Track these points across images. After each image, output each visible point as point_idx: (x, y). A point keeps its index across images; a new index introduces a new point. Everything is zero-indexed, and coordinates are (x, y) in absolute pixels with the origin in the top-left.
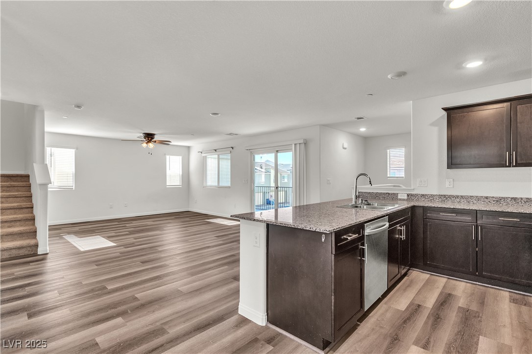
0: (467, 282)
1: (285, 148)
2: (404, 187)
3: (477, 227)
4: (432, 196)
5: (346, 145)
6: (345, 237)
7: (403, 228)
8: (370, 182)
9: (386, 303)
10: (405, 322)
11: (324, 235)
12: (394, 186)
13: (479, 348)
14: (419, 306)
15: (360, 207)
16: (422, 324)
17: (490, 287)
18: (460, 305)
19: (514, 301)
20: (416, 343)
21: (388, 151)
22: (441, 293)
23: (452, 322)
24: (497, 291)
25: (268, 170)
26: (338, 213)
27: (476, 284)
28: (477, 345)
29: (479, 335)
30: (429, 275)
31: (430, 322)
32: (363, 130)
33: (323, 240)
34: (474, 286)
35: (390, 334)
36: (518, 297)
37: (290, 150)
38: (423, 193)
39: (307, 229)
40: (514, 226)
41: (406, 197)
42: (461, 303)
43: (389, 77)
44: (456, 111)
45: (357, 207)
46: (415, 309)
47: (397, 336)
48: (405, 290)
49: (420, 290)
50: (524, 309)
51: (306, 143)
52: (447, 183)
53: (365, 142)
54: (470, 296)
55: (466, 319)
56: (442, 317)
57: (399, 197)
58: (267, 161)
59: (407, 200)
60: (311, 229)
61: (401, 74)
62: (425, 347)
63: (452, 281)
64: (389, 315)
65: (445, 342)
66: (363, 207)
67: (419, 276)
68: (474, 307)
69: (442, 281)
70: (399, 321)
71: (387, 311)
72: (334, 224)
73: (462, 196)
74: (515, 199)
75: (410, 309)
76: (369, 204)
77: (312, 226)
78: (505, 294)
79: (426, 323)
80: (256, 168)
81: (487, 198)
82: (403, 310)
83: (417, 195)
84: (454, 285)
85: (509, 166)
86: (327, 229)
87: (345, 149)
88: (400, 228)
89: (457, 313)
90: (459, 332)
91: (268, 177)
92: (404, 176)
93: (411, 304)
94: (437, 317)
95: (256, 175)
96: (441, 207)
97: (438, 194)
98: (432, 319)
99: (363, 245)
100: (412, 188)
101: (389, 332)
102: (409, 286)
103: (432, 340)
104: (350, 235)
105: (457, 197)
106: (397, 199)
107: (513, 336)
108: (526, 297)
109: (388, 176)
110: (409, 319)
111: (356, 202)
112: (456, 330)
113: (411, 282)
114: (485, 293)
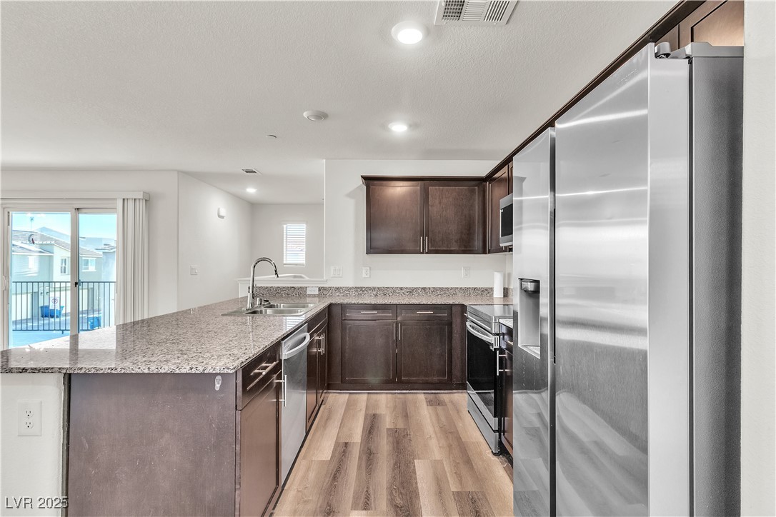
0: (387, 393)
1: (100, 205)
2: (307, 279)
3: (397, 324)
4: (349, 289)
5: (223, 212)
6: (256, 371)
7: (322, 338)
8: (276, 271)
9: (304, 458)
10: (335, 478)
11: (219, 378)
12: (295, 277)
13: (418, 477)
14: (346, 444)
15: (261, 312)
16: (356, 471)
17: (408, 393)
18: (388, 427)
19: (430, 403)
20: (355, 507)
21: (285, 226)
22: (366, 415)
23: (385, 454)
24: (414, 396)
25: (48, 248)
26: (232, 327)
27: (395, 393)
28: (415, 473)
29: (413, 459)
30: (348, 395)
31: (364, 465)
32: (251, 191)
33: (218, 386)
34: (394, 396)
35: (320, 507)
36: (432, 396)
37: (111, 209)
38: (337, 286)
39: (183, 371)
40: (429, 318)
41: (317, 292)
42: (387, 423)
43: (305, 114)
44: (376, 182)
45: (255, 312)
46: (343, 449)
47: (330, 506)
48: (325, 426)
49: (342, 419)
50: (439, 408)
51: (148, 200)
52: (364, 271)
53: (252, 209)
54: (394, 410)
55: (398, 443)
56: (375, 452)
57: (308, 293)
58: (44, 229)
59: (319, 296)
60: (193, 371)
61: (322, 116)
62: (366, 507)
63: (372, 396)
64: (312, 475)
65: (385, 487)
66: (266, 312)
67: (337, 400)
68: (401, 425)
69: (362, 398)
70: (327, 481)
71: (308, 469)
72: (236, 351)
73: (378, 288)
74: (424, 289)
75: (337, 455)
76: (271, 306)
77: (194, 363)
78: (420, 397)
79: (359, 467)
80: (14, 242)
81: (401, 289)
82: (329, 459)
83: (330, 288)
84: (376, 401)
85: (423, 253)
86: (228, 365)
87: (222, 217)
88: (317, 338)
89: (387, 439)
90: (395, 464)
91: (47, 261)
92: (304, 262)
93: (337, 444)
94: (369, 456)
95: (16, 256)
96: (362, 304)
97: (354, 286)
98: (364, 458)
99: (279, 377)
100: (325, 279)
101: (319, 505)
102: (328, 419)
103: (371, 491)
104: (264, 365)
105: (374, 289)
106: (306, 296)
107: (440, 447)
108: (437, 395)
109: (285, 262)
110: (338, 470)
111: (253, 304)
112: (392, 462)
113: (330, 411)
114: (405, 402)
